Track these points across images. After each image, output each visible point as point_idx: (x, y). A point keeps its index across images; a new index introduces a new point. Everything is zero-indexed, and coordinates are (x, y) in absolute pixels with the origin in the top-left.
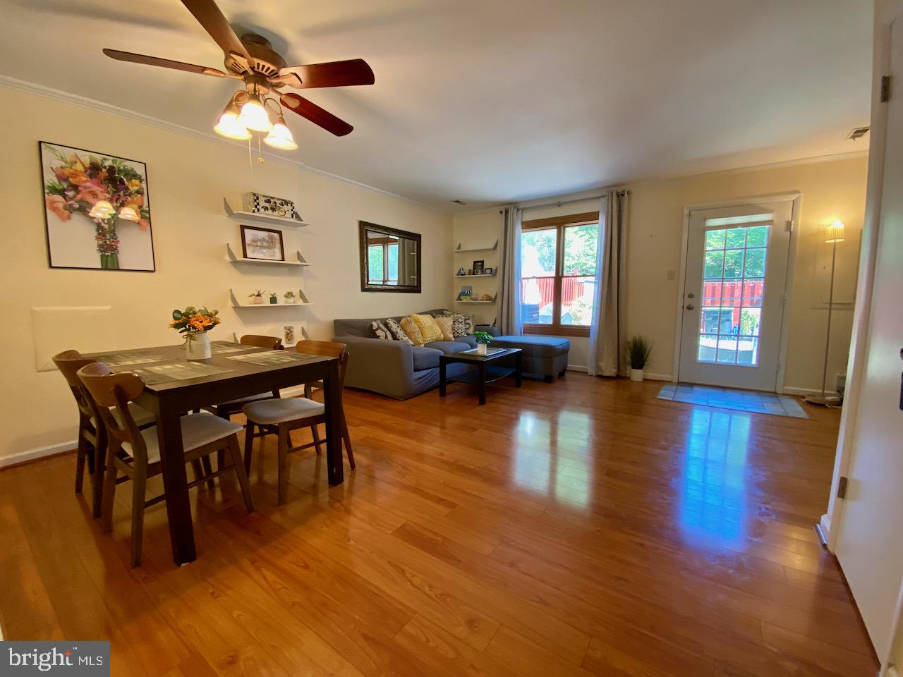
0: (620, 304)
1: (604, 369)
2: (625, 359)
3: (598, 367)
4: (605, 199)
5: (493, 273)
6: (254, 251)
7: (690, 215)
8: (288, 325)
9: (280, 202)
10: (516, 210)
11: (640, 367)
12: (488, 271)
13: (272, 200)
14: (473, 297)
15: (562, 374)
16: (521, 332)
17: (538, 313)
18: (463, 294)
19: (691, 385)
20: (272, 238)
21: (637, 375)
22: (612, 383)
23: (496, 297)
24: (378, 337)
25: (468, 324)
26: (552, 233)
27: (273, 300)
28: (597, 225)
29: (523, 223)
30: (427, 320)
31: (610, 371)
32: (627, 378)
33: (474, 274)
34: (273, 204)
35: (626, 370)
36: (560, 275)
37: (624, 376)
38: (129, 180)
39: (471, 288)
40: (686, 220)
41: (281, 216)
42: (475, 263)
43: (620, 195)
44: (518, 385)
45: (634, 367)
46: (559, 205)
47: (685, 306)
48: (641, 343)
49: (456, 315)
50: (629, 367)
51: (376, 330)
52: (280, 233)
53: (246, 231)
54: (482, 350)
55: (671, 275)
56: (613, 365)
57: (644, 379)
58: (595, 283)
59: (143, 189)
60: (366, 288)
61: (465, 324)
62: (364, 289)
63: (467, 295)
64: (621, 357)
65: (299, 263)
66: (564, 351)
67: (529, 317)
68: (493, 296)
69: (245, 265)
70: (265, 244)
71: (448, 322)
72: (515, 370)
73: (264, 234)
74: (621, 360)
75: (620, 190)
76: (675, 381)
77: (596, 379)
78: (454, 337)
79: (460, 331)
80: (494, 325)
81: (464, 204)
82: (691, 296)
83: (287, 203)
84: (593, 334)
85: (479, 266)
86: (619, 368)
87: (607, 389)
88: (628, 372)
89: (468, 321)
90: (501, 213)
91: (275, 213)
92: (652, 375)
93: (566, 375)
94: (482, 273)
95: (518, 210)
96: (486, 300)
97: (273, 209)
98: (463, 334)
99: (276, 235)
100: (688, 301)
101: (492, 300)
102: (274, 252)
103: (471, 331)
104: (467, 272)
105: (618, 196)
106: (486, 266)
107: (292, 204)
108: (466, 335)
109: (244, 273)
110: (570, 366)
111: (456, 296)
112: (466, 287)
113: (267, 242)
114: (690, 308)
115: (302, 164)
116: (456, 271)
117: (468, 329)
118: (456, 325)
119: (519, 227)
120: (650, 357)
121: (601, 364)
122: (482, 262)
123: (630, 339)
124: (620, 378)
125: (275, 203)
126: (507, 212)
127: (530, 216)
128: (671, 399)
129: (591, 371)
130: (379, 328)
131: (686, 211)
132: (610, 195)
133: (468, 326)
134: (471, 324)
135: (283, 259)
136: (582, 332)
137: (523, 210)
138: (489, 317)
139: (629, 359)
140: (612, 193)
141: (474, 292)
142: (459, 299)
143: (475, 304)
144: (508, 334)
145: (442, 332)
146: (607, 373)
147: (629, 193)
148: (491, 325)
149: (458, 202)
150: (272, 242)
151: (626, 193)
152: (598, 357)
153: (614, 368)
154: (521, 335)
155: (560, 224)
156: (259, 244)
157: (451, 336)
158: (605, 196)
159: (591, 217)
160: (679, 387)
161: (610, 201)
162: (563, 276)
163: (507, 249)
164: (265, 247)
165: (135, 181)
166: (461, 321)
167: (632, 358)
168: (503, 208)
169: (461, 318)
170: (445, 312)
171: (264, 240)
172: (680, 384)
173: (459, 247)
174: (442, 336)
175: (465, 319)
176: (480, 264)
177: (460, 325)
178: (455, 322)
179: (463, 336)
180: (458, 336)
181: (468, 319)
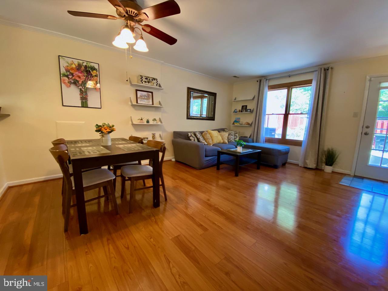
0: (321, 130)
1: (308, 164)
2: (322, 159)
3: (305, 163)
4: (317, 72)
5: (251, 111)
6: (141, 101)
7: (370, 81)
8: (153, 132)
9: (151, 79)
10: (265, 80)
11: (331, 165)
12: (249, 111)
13: (148, 78)
14: (241, 123)
15: (284, 165)
16: (264, 142)
17: (275, 132)
18: (235, 121)
19: (362, 178)
20: (149, 95)
21: (328, 169)
22: (312, 172)
23: (252, 123)
24: (191, 140)
25: (236, 136)
26: (284, 91)
27: (148, 122)
28: (311, 86)
29: (269, 86)
30: (215, 133)
31: (312, 165)
32: (322, 170)
33: (241, 112)
34: (149, 80)
35: (322, 165)
36: (288, 113)
37: (320, 169)
38: (92, 71)
39: (240, 118)
40: (368, 83)
41: (152, 85)
42: (243, 106)
43: (326, 70)
44: (258, 168)
45: (327, 164)
46: (290, 77)
47: (363, 133)
48: (332, 152)
49: (230, 132)
50: (324, 164)
51: (190, 137)
52: (152, 93)
53: (138, 92)
54: (240, 149)
55: (356, 115)
56: (314, 162)
57: (333, 172)
58: (307, 118)
59: (97, 74)
60: (189, 117)
61: (234, 136)
62: (188, 118)
63: (237, 122)
64: (319, 158)
65: (159, 106)
66: (286, 153)
67: (270, 134)
68: (250, 123)
69: (137, 106)
70: (146, 98)
71: (226, 134)
72: (257, 160)
73: (146, 93)
74: (319, 160)
75: (326, 67)
76: (352, 174)
77: (304, 168)
78: (228, 142)
80: (250, 137)
81: (238, 77)
83: (154, 79)
84: (304, 145)
85: (244, 108)
86: (317, 165)
87: (309, 175)
88: (323, 167)
89: (236, 135)
90: (258, 81)
91: (149, 84)
92: (338, 170)
93: (286, 165)
94: (246, 111)
95: (266, 80)
96: (247, 125)
97: (149, 82)
98: (233, 141)
99: (150, 94)
100: (366, 130)
101: (250, 125)
102: (149, 101)
103: (237, 139)
104: (238, 111)
105: (325, 70)
106: (248, 108)
107: (157, 80)
109: (136, 110)
110: (289, 160)
111: (232, 122)
112: (237, 118)
113: (147, 97)
114: (366, 134)
115: (163, 62)
116: (233, 110)
117: (236, 138)
118: (230, 136)
119: (266, 88)
120: (337, 160)
121: (307, 161)
122: (246, 106)
123: (326, 149)
124: (317, 169)
125: (149, 79)
126: (260, 81)
127: (272, 83)
128: (348, 185)
129: (301, 164)
130: (191, 136)
131: (368, 78)
132: (320, 70)
133: (236, 137)
134: (238, 136)
135: (153, 104)
136: (297, 143)
137: (269, 80)
138: (248, 133)
139: (324, 160)
140: (321, 69)
141: (241, 120)
142: (233, 124)
143: (241, 126)
144: (256, 142)
145: (223, 139)
146: (310, 166)
147: (332, 68)
148: (249, 137)
150: (149, 97)
151: (330, 69)
152: (305, 158)
153: (315, 164)
154: (264, 143)
155: (289, 86)
156: (143, 97)
157: (227, 141)
158: (317, 71)
159: (308, 82)
160: (354, 178)
161: (320, 73)
162: (289, 114)
163: (259, 100)
164: (145, 99)
165: (95, 71)
166: (232, 134)
167: (326, 159)
168: (258, 79)
169: (233, 133)
170: (225, 130)
171: (145, 96)
172: (356, 177)
173: (235, 99)
174: (222, 141)
175: (235, 134)
176: (245, 107)
177: (232, 136)
178: (229, 134)
179: (233, 142)
180: (230, 142)
181: (236, 134)
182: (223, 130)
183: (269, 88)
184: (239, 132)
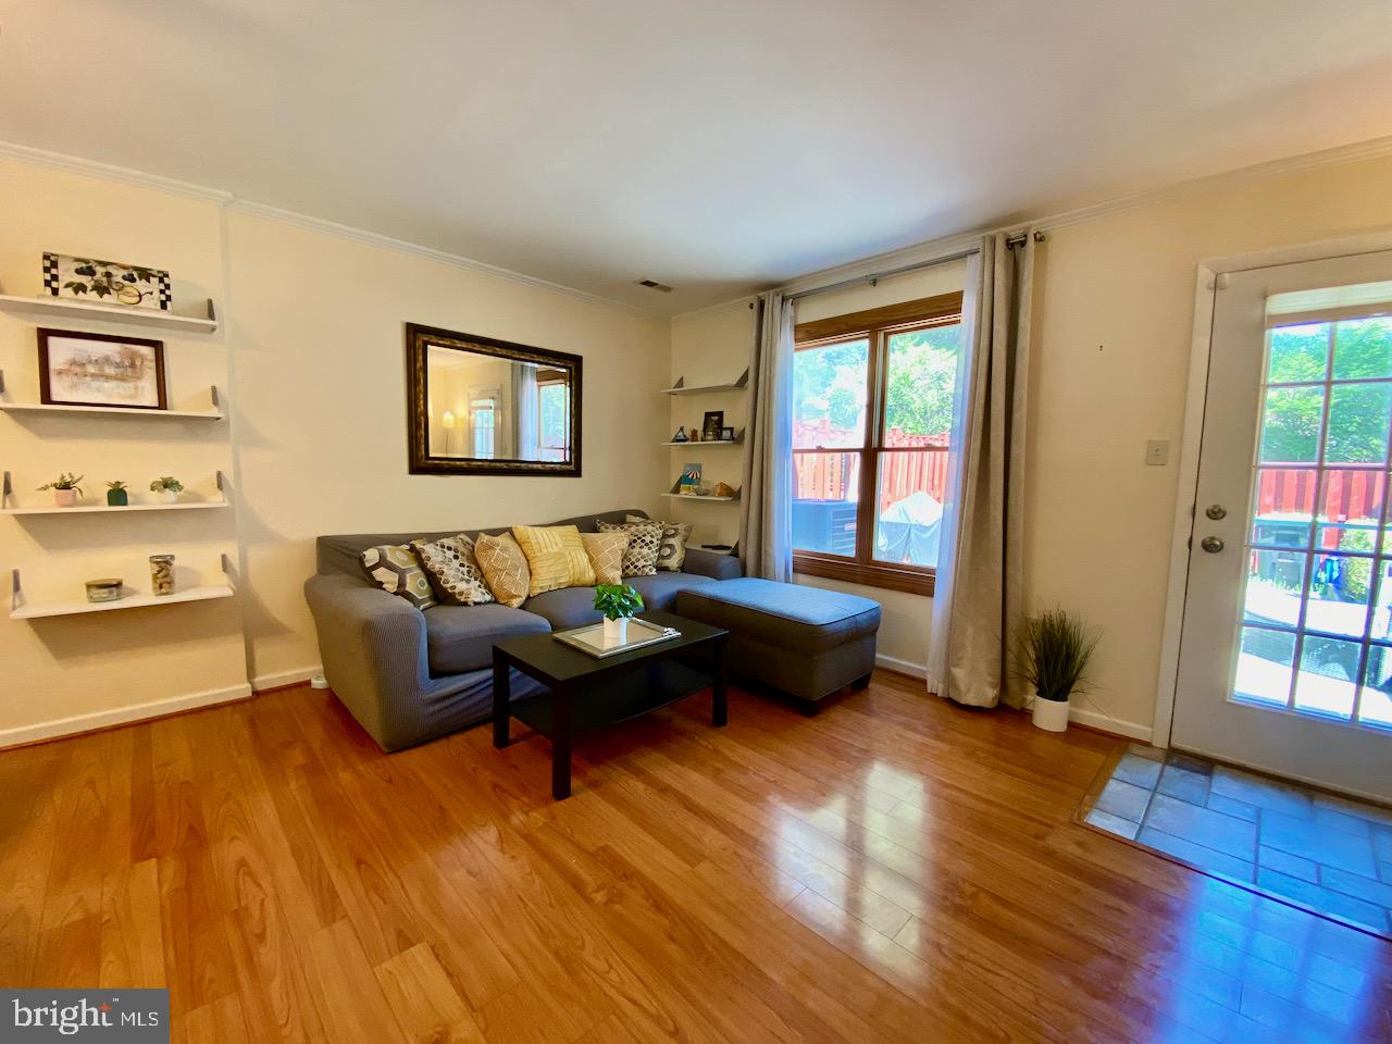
0: (1010, 526)
1: (963, 688)
2: (1020, 664)
3: (949, 680)
4: (977, 258)
5: (737, 439)
6: (73, 388)
7: (1216, 286)
8: (162, 551)
9: (125, 273)
10: (780, 298)
11: (1060, 694)
12: (728, 434)
13: (100, 270)
14: (704, 487)
15: (860, 685)
18: (685, 480)
20: (133, 357)
21: (1050, 715)
22: (987, 726)
23: (739, 490)
24: (379, 585)
25: (671, 546)
26: (856, 349)
27: (117, 497)
28: (957, 326)
29: (797, 328)
30: (552, 540)
31: (981, 692)
32: (1024, 716)
33: (704, 439)
34: (97, 276)
35: (1024, 690)
36: (875, 444)
37: (1016, 709)
39: (699, 467)
40: (1204, 300)
41: (131, 305)
42: (708, 415)
43: (1014, 246)
44: (719, 721)
45: (1043, 691)
46: (874, 283)
47: (1197, 543)
49: (642, 528)
50: (1033, 689)
51: (375, 567)
52: (157, 346)
53: (54, 340)
54: (610, 634)
55: (1157, 455)
56: (989, 679)
57: (1071, 725)
60: (422, 463)
61: (661, 546)
62: (417, 469)
63: (691, 482)
64: (1011, 656)
65: (213, 412)
66: (862, 633)
68: (736, 487)
69: (45, 419)
70: (110, 370)
71: (613, 541)
73: (112, 346)
74: (1012, 667)
75: (1014, 231)
76: (1161, 742)
77: (947, 708)
78: (624, 576)
79: (641, 563)
81: (667, 289)
82: (1215, 514)
83: (145, 274)
84: (943, 588)
85: (714, 422)
86: (1003, 685)
88: (1028, 702)
89: (671, 541)
90: (749, 307)
91: (113, 299)
92: (1093, 717)
93: (872, 681)
94: (718, 437)
95: (784, 300)
96: (720, 495)
97: (101, 290)
98: (647, 570)
99: (148, 351)
100: (1207, 527)
101: (733, 495)
102: (136, 388)
103: (674, 562)
104: (689, 434)
105: (1009, 247)
106: (726, 423)
107: (163, 277)
108: (654, 572)
110: (881, 658)
112: (691, 465)
113: (118, 365)
114: (1210, 547)
116: (674, 432)
117: (669, 557)
118: (636, 551)
119: (786, 338)
120: (1087, 671)
122: (720, 414)
124: (1007, 712)
125: (108, 275)
126: (761, 305)
127: (813, 312)
128: (1128, 833)
129: (935, 685)
130: (383, 562)
131: (1205, 275)
132: (988, 246)
133: (666, 552)
134: (678, 546)
135: (162, 404)
136: (917, 583)
137: (797, 299)
139: (1032, 669)
140: (993, 240)
141: (705, 476)
142: (676, 490)
143: (702, 501)
145: (594, 566)
146: (970, 699)
147: (1040, 239)
148: (733, 548)
149: (648, 283)
150: (133, 365)
151: (1031, 242)
152: (951, 655)
153: (994, 687)
155: (876, 325)
156: (91, 369)
157: (615, 575)
158: (976, 252)
159: (945, 307)
160: (1170, 770)
161: (988, 261)
162: (881, 448)
163: (757, 381)
164: (108, 378)
166: (648, 539)
167: (1039, 665)
168: (753, 298)
169: (653, 532)
170: (627, 518)
171: (107, 360)
172: (1176, 757)
173: (680, 383)
174: (590, 576)
175: (665, 536)
176: (716, 418)
177: (645, 551)
178: (635, 541)
179: (647, 575)
180: (635, 575)
181: (673, 536)
182: (618, 519)
183: (800, 336)
184: (689, 530)
